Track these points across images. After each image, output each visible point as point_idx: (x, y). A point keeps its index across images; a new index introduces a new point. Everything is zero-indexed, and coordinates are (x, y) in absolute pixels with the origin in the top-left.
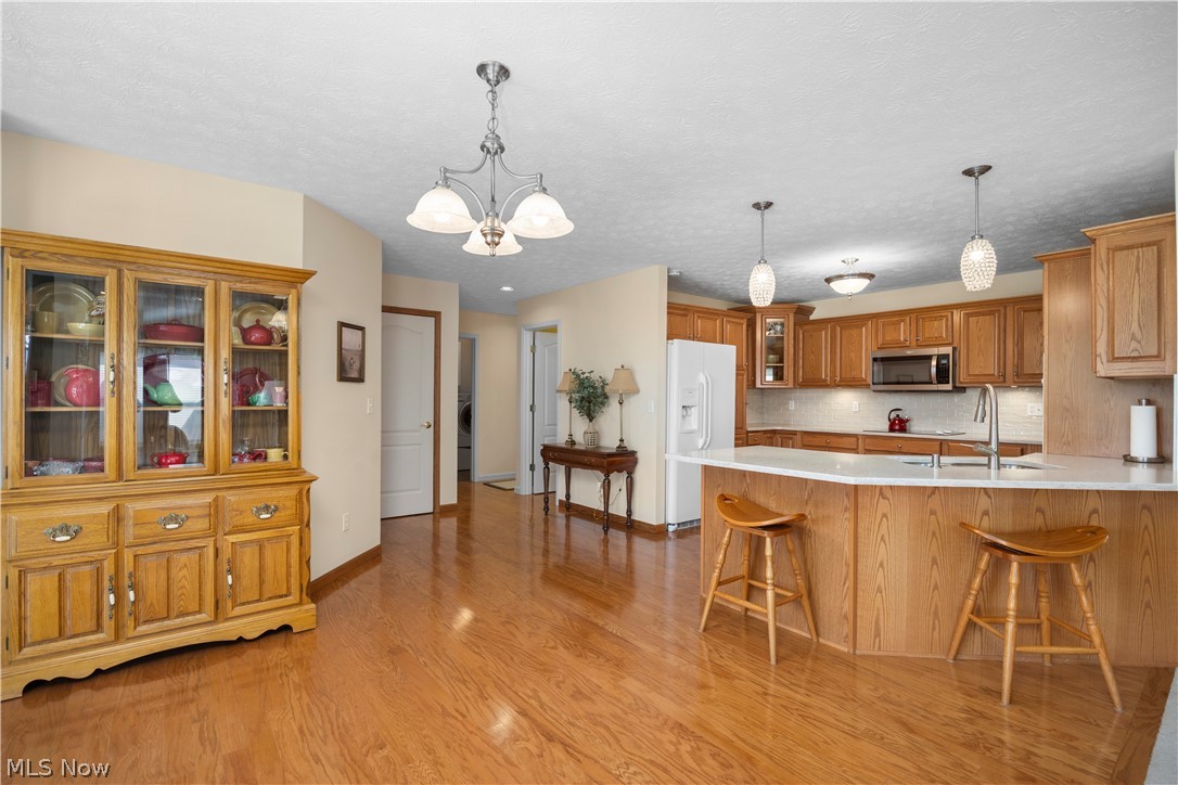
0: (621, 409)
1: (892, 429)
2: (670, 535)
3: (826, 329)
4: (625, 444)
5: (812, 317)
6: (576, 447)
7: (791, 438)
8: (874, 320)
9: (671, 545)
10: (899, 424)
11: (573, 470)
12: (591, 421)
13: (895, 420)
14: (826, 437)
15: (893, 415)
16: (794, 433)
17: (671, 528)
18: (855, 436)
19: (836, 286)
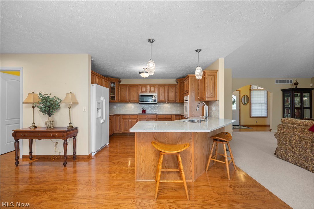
0: (70, 111)
1: (143, 113)
2: (93, 157)
3: (127, 87)
4: (72, 125)
5: (121, 83)
6: (37, 129)
7: (119, 117)
8: (139, 86)
9: (93, 161)
10: (144, 111)
11: (34, 140)
12: (50, 116)
13: (143, 110)
14: (129, 116)
15: (143, 109)
16: (120, 115)
17: (93, 154)
18: (137, 115)
19: (141, 75)
